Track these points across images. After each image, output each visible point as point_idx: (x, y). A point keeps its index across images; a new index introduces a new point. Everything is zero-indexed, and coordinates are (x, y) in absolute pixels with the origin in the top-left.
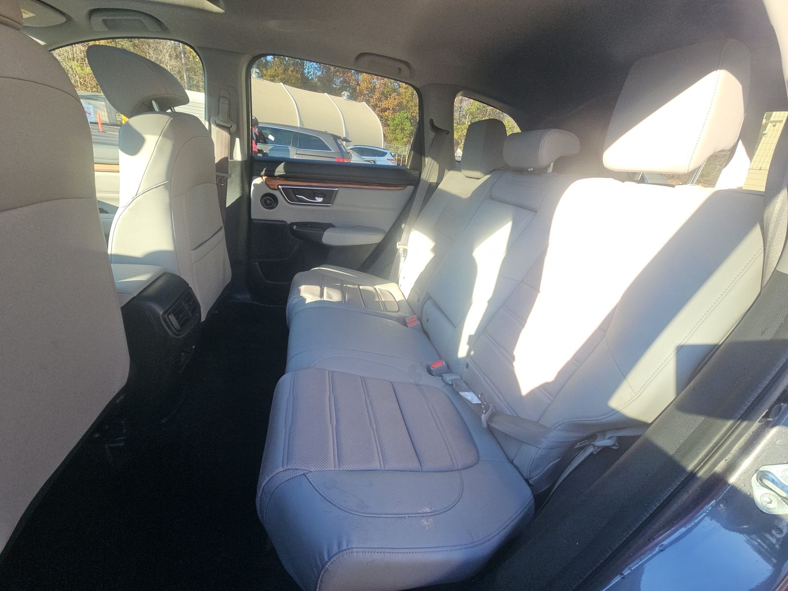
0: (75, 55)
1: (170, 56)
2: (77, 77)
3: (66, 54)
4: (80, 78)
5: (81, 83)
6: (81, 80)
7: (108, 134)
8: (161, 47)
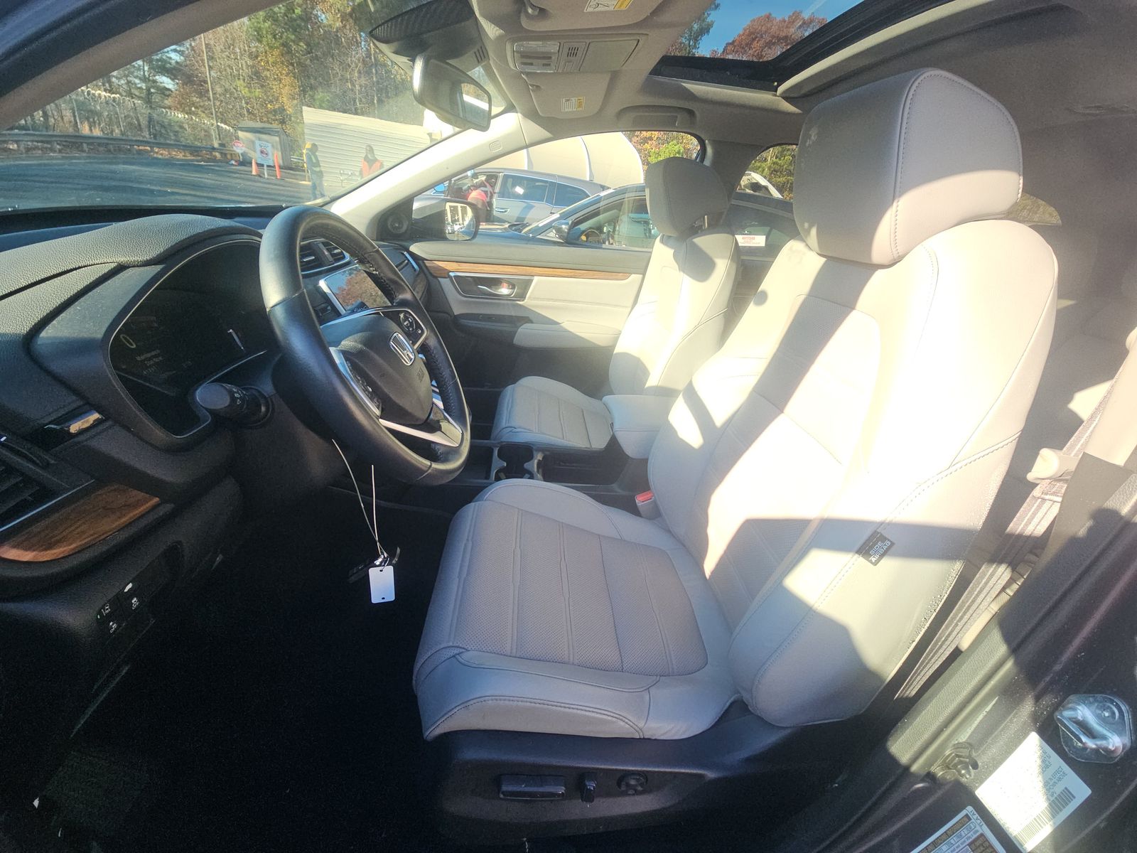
0: (241, 71)
1: (359, 72)
2: (243, 102)
3: (228, 70)
4: (247, 103)
5: (248, 110)
6: (248, 106)
7: (287, 182)
8: (349, 59)
